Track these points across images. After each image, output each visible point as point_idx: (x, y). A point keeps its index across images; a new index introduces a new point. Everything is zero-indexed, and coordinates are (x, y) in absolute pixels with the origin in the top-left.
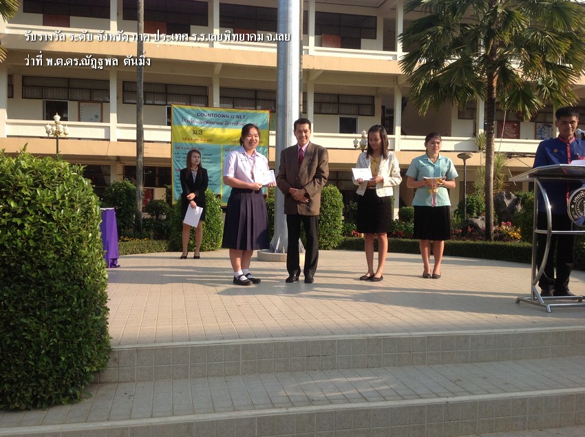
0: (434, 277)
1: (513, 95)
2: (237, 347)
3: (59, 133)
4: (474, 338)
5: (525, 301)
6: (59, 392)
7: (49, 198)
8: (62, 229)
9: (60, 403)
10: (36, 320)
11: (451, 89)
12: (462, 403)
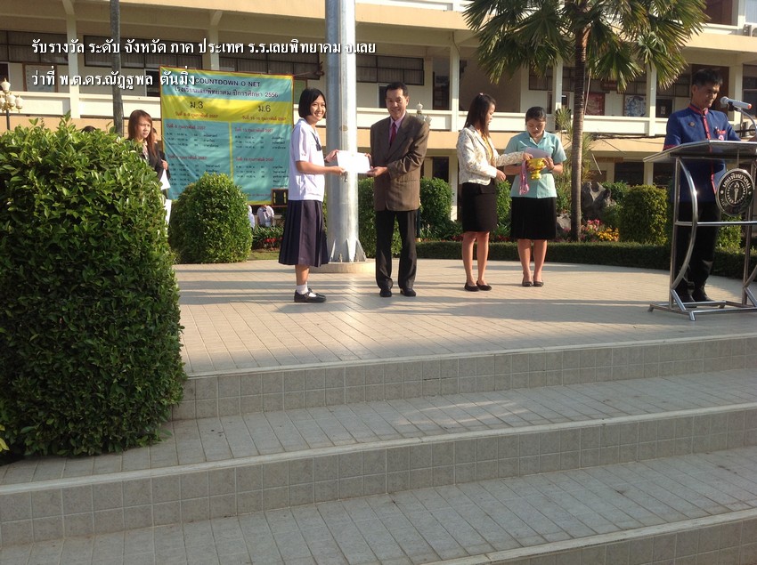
0: (536, 284)
1: (606, 57)
2: (340, 371)
3: (10, 107)
4: (617, 351)
5: (660, 308)
6: (134, 431)
7: (110, 183)
8: (128, 223)
9: (134, 446)
10: (103, 340)
11: (532, 49)
12: (620, 426)
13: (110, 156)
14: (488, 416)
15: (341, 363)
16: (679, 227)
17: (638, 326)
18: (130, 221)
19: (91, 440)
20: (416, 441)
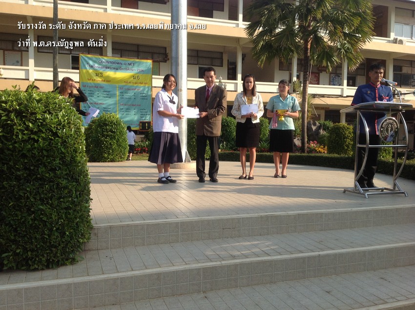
0: (283, 176)
1: (320, 54)
2: (177, 224)
4: (327, 214)
5: (349, 191)
6: (64, 257)
7: (55, 120)
8: (64, 143)
9: (64, 264)
10: (49, 206)
11: (281, 49)
12: (328, 255)
13: (56, 106)
14: (257, 250)
15: (178, 219)
16: (359, 147)
17: (337, 201)
18: (65, 141)
19: (40, 261)
20: (218, 263)
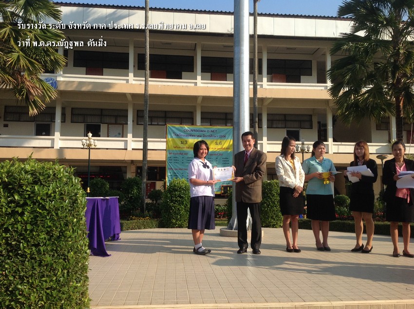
3: (91, 145)
